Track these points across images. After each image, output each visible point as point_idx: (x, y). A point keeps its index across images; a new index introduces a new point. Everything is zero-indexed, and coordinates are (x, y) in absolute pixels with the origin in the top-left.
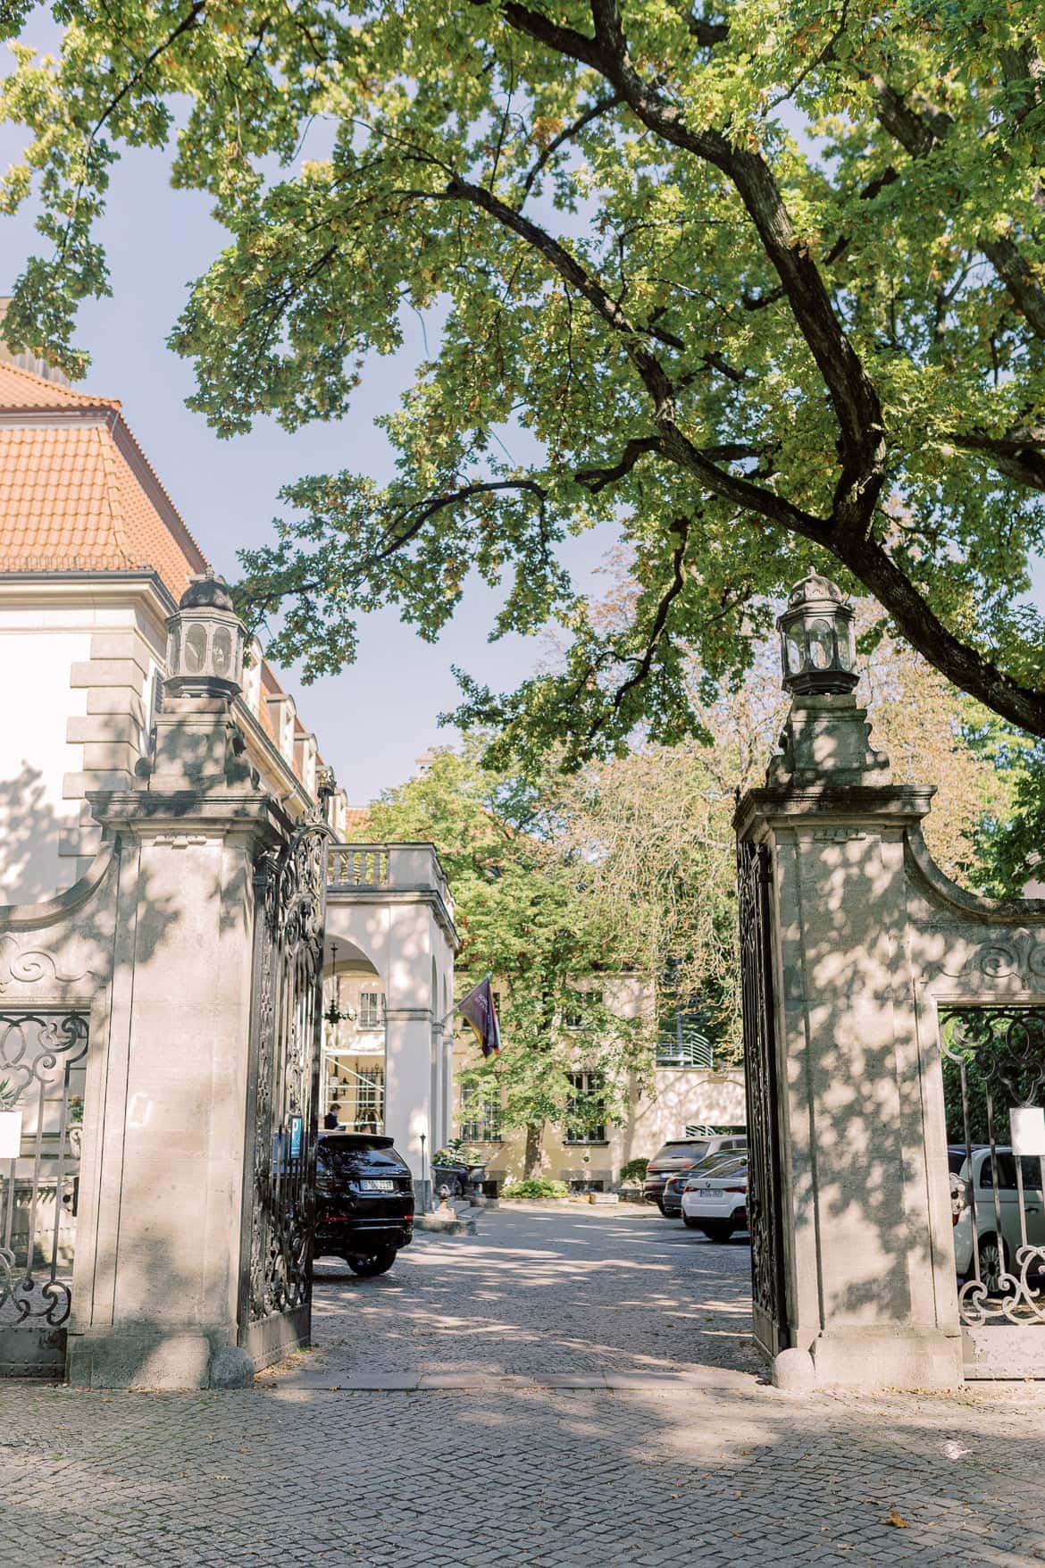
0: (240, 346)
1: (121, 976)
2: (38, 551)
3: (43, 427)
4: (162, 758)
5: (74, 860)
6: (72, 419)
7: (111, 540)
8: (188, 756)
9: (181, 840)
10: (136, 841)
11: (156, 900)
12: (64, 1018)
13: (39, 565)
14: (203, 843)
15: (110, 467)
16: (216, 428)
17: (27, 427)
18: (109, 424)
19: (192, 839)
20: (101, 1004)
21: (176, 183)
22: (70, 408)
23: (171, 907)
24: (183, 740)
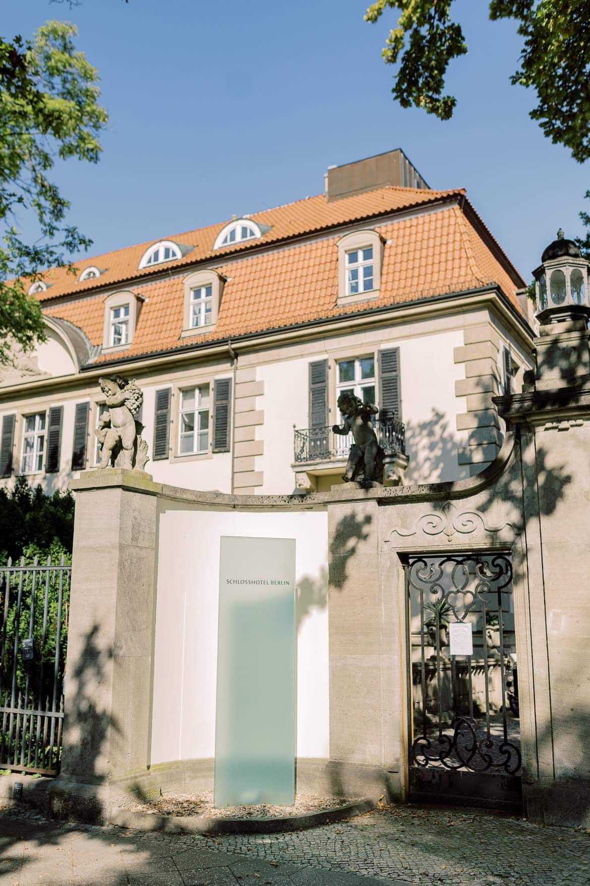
0: (564, 69)
1: (533, 525)
2: (427, 286)
3: (422, 215)
4: (544, 369)
5: (468, 466)
6: (439, 206)
7: (469, 272)
8: (564, 364)
9: (564, 424)
10: (531, 429)
11: (554, 469)
12: (493, 557)
13: (427, 294)
14: (580, 425)
15: (463, 229)
16: (551, 136)
17: (413, 217)
18: (460, 204)
19: (572, 422)
20: (520, 545)
21: (494, 17)
22: (436, 200)
23: (565, 473)
24: (558, 353)
